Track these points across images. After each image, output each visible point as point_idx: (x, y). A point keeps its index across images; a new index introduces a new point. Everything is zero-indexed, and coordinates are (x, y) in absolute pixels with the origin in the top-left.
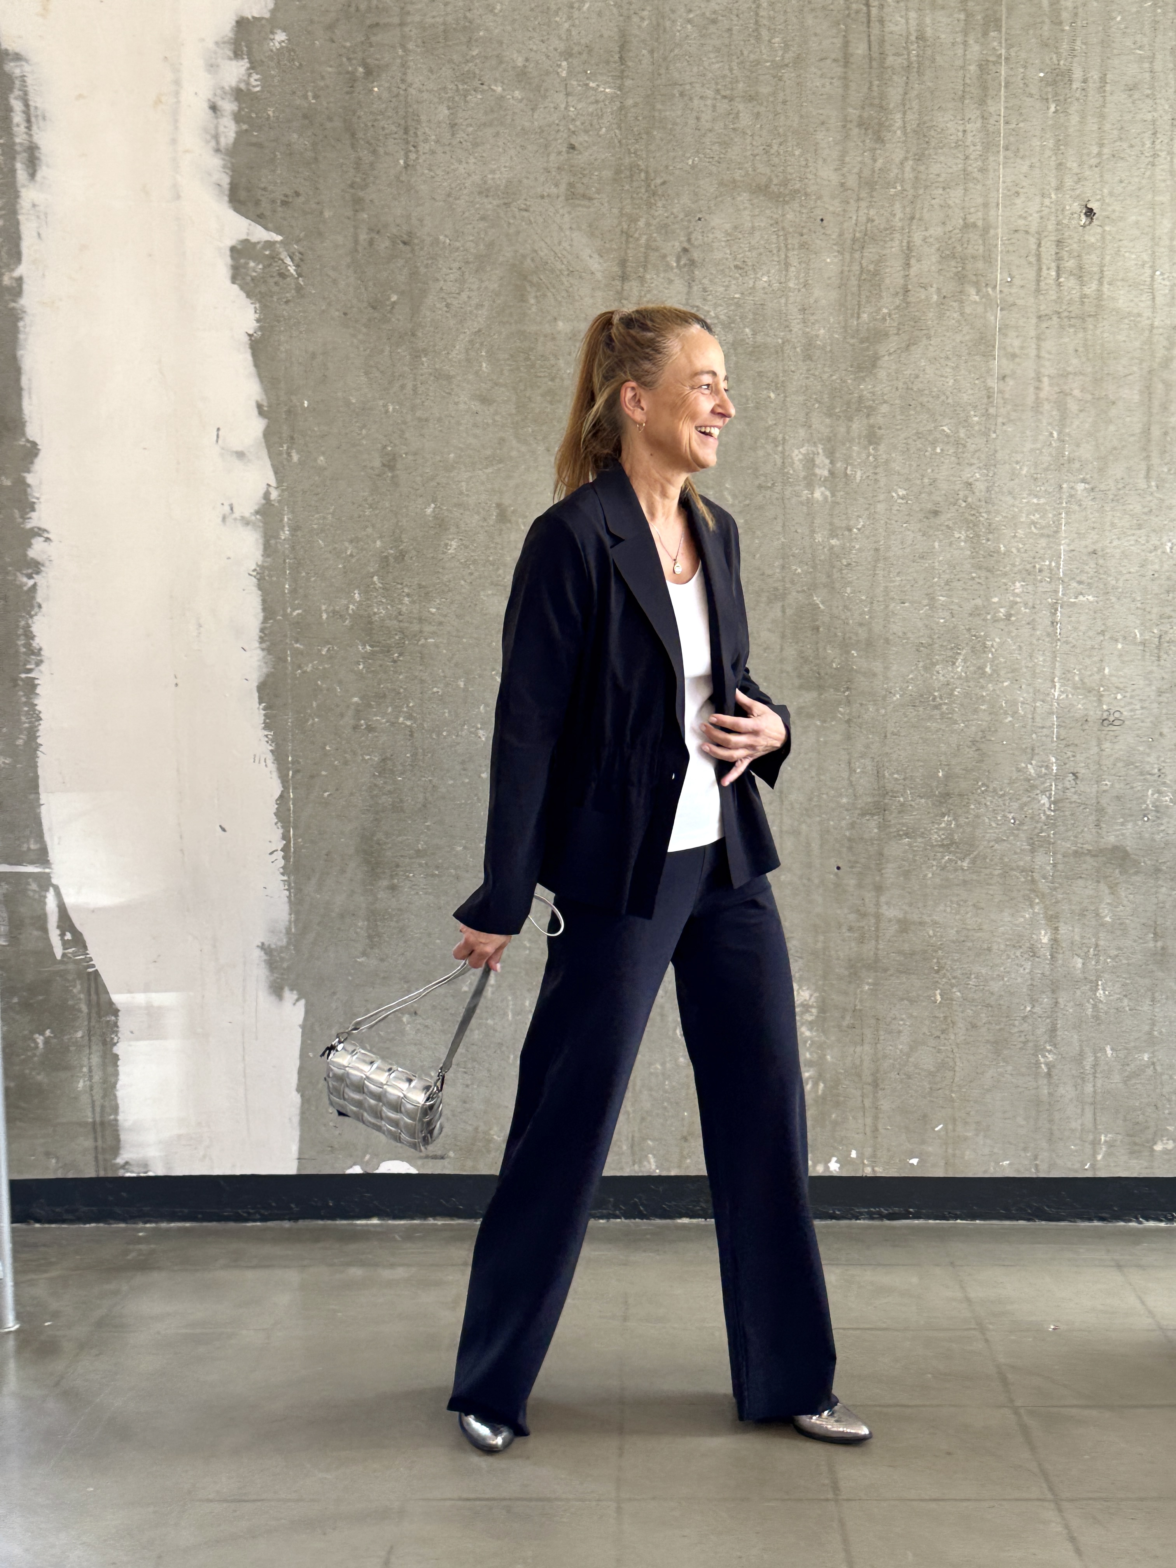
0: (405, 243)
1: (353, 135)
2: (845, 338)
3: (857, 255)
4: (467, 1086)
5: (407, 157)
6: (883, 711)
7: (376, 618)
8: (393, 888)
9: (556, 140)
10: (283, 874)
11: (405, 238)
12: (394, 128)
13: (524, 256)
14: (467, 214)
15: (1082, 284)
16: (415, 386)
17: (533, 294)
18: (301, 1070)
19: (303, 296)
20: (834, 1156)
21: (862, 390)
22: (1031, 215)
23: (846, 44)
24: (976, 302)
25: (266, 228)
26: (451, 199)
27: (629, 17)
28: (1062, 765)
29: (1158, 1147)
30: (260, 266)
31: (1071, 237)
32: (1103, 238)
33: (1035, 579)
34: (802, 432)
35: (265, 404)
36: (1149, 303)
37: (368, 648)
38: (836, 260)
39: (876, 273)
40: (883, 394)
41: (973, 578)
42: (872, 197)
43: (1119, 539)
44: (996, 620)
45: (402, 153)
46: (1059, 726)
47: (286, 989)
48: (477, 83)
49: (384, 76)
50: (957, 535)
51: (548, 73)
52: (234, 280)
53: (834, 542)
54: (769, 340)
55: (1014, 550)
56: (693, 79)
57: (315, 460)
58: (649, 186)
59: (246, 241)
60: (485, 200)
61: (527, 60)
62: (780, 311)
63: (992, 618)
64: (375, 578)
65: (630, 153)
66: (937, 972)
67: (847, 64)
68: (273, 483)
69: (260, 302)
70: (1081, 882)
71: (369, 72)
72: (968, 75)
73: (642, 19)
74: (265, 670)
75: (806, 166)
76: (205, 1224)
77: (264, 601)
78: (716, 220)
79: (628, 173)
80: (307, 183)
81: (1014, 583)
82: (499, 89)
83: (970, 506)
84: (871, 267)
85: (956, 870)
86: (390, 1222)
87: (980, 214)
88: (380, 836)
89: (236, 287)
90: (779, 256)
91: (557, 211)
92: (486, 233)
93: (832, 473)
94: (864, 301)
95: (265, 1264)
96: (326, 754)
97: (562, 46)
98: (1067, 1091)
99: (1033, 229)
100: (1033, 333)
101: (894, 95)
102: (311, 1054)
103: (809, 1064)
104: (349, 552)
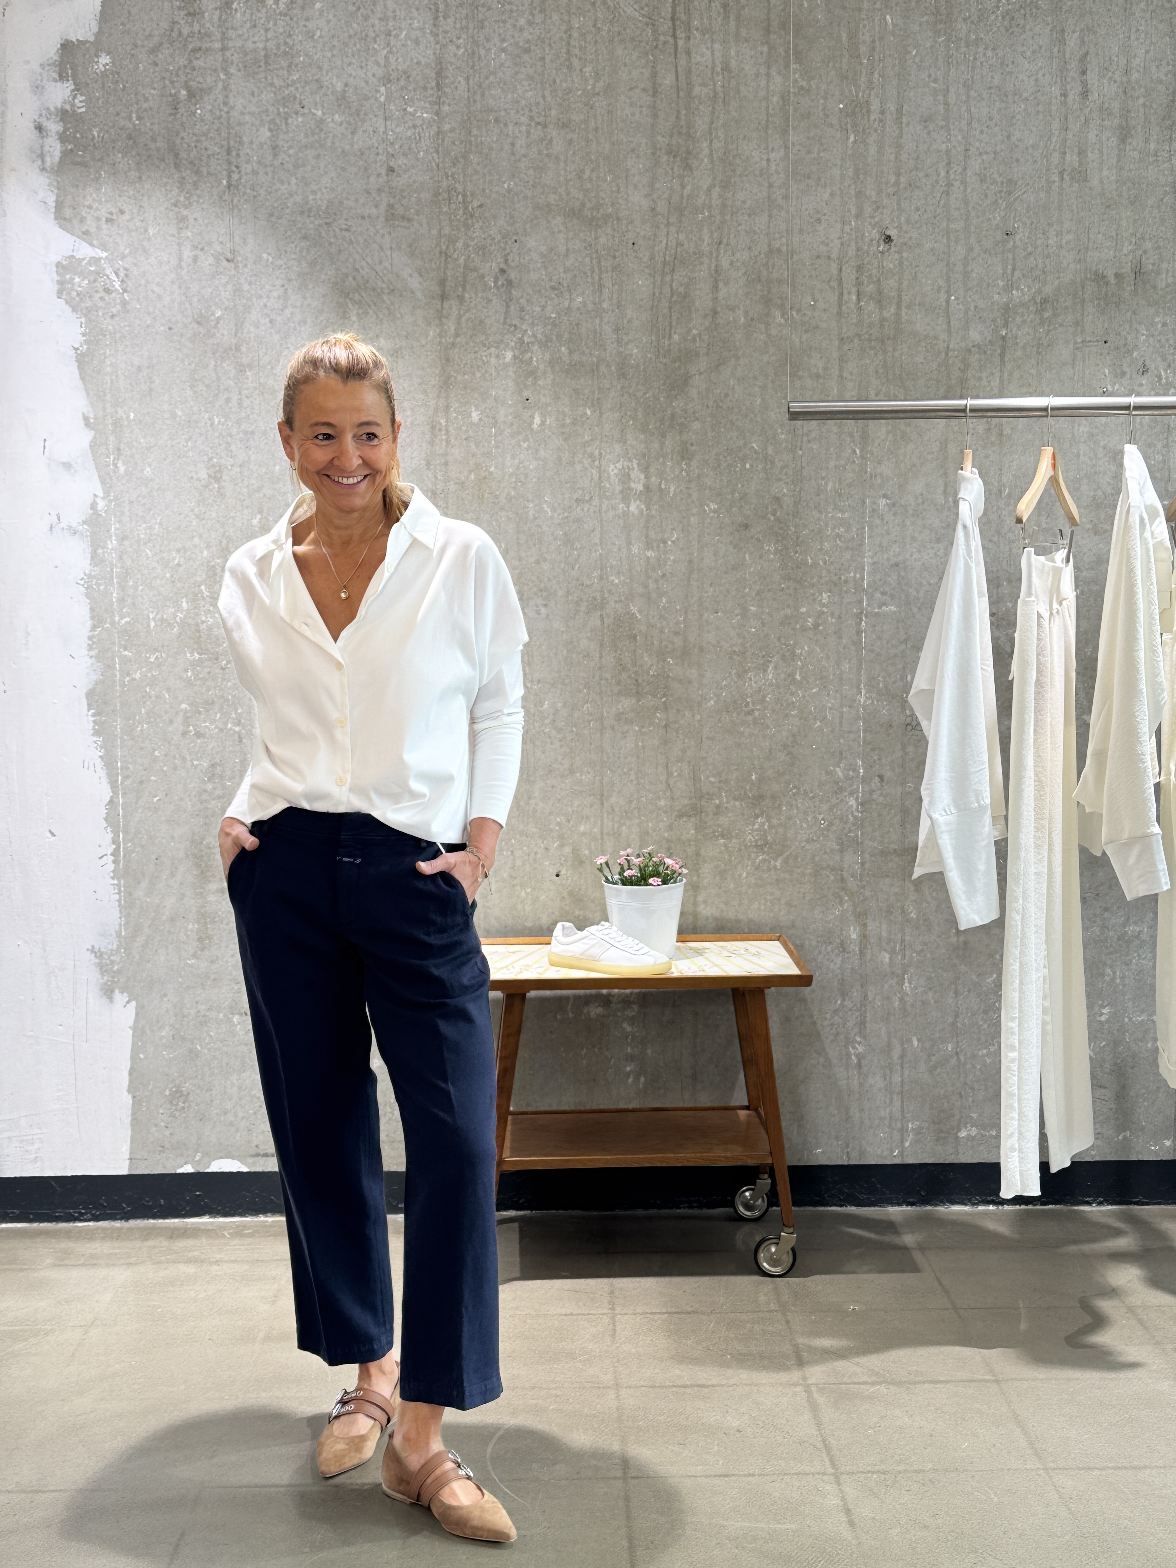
0: (228, 260)
1: (177, 155)
2: (657, 357)
3: (668, 278)
5: (229, 177)
6: (699, 717)
7: (203, 627)
9: (376, 162)
10: (113, 878)
11: (229, 256)
12: (217, 150)
13: (346, 275)
14: (289, 233)
15: (882, 308)
16: (240, 399)
17: (355, 312)
18: (132, 1072)
19: (128, 312)
21: (674, 408)
22: (832, 241)
23: (654, 75)
24: (780, 325)
25: (91, 245)
26: (273, 219)
27: (444, 46)
28: (868, 767)
29: (963, 1134)
30: (86, 282)
31: (869, 263)
32: (901, 263)
33: (841, 590)
34: (618, 447)
35: (92, 415)
36: (944, 327)
37: (197, 656)
38: (647, 283)
39: (686, 296)
40: (694, 413)
41: (783, 589)
42: (681, 221)
43: (919, 551)
44: (804, 629)
45: (225, 173)
46: (865, 731)
47: (117, 991)
48: (297, 106)
49: (206, 99)
50: (767, 548)
51: (367, 98)
52: (59, 294)
53: (649, 553)
54: (584, 359)
55: (821, 562)
56: (507, 106)
57: (142, 471)
58: (466, 208)
59: (73, 257)
60: (307, 221)
61: (346, 85)
62: (595, 332)
63: (802, 626)
64: (203, 587)
65: (447, 177)
67: (655, 93)
68: (100, 494)
69: (86, 315)
70: (887, 880)
71: (191, 95)
72: (771, 107)
73: (458, 47)
74: (94, 677)
75: (618, 191)
76: (35, 1225)
77: (92, 610)
78: (531, 243)
79: (446, 196)
80: (133, 201)
81: (821, 594)
82: (320, 113)
83: (778, 520)
84: (682, 290)
85: (769, 870)
86: (221, 1221)
87: (784, 240)
89: (62, 301)
90: (593, 278)
91: (377, 232)
92: (308, 251)
93: (647, 488)
94: (674, 324)
95: (92, 1262)
96: (155, 760)
97: (380, 72)
98: (876, 1081)
99: (834, 255)
100: (835, 355)
101: (701, 125)
102: (141, 1056)
103: (631, 1058)
104: (176, 562)
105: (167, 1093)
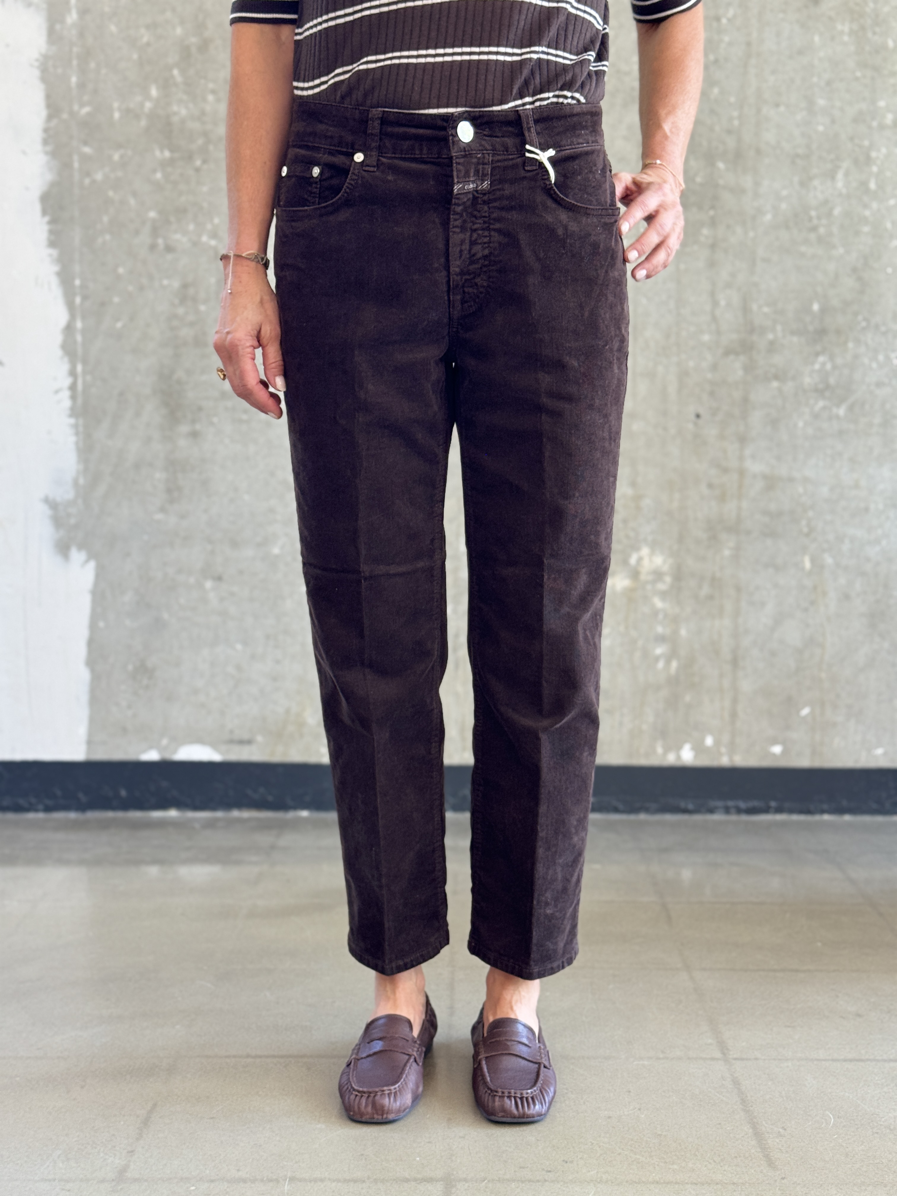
4: (278, 662)
6: (752, 234)
7: (175, 119)
8: (195, 435)
10: (71, 416)
18: (91, 642)
20: (685, 742)
37: (167, 154)
41: (857, 79)
47: (74, 549)
50: (839, 27)
63: (878, 124)
64: (176, 72)
66: (807, 535)
74: (49, 177)
77: (48, 97)
85: (830, 418)
86: (191, 814)
88: (180, 374)
96: (118, 278)
102: (101, 624)
103: (661, 639)
104: (145, 39)
105: (130, 667)
